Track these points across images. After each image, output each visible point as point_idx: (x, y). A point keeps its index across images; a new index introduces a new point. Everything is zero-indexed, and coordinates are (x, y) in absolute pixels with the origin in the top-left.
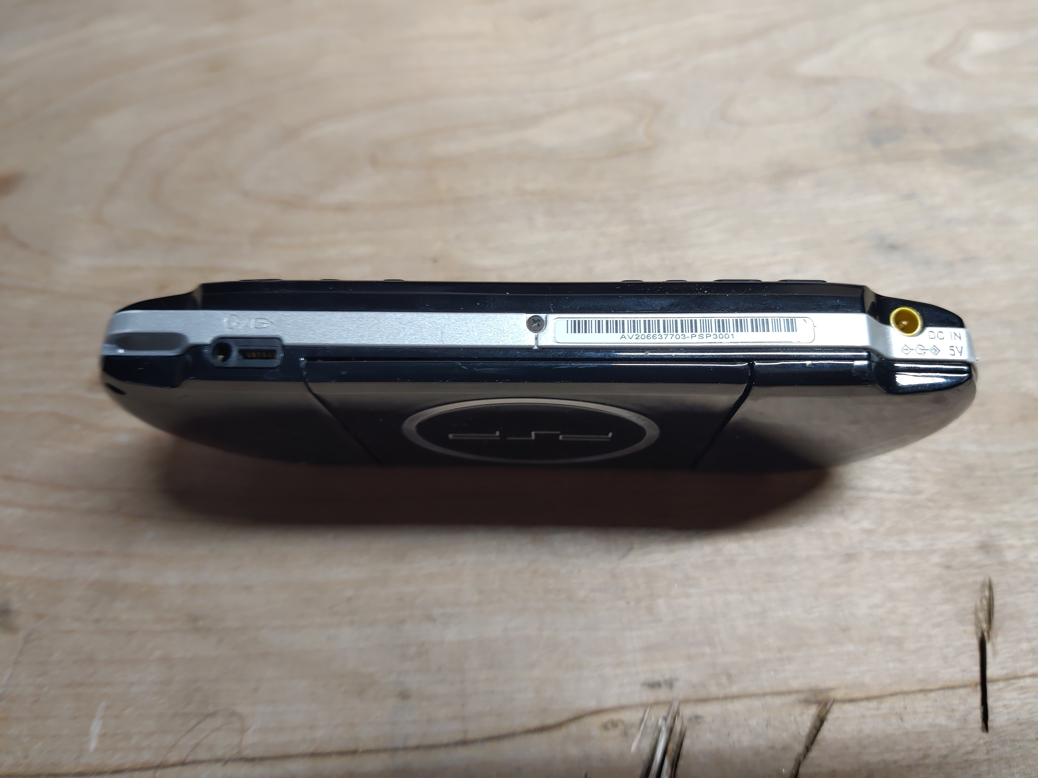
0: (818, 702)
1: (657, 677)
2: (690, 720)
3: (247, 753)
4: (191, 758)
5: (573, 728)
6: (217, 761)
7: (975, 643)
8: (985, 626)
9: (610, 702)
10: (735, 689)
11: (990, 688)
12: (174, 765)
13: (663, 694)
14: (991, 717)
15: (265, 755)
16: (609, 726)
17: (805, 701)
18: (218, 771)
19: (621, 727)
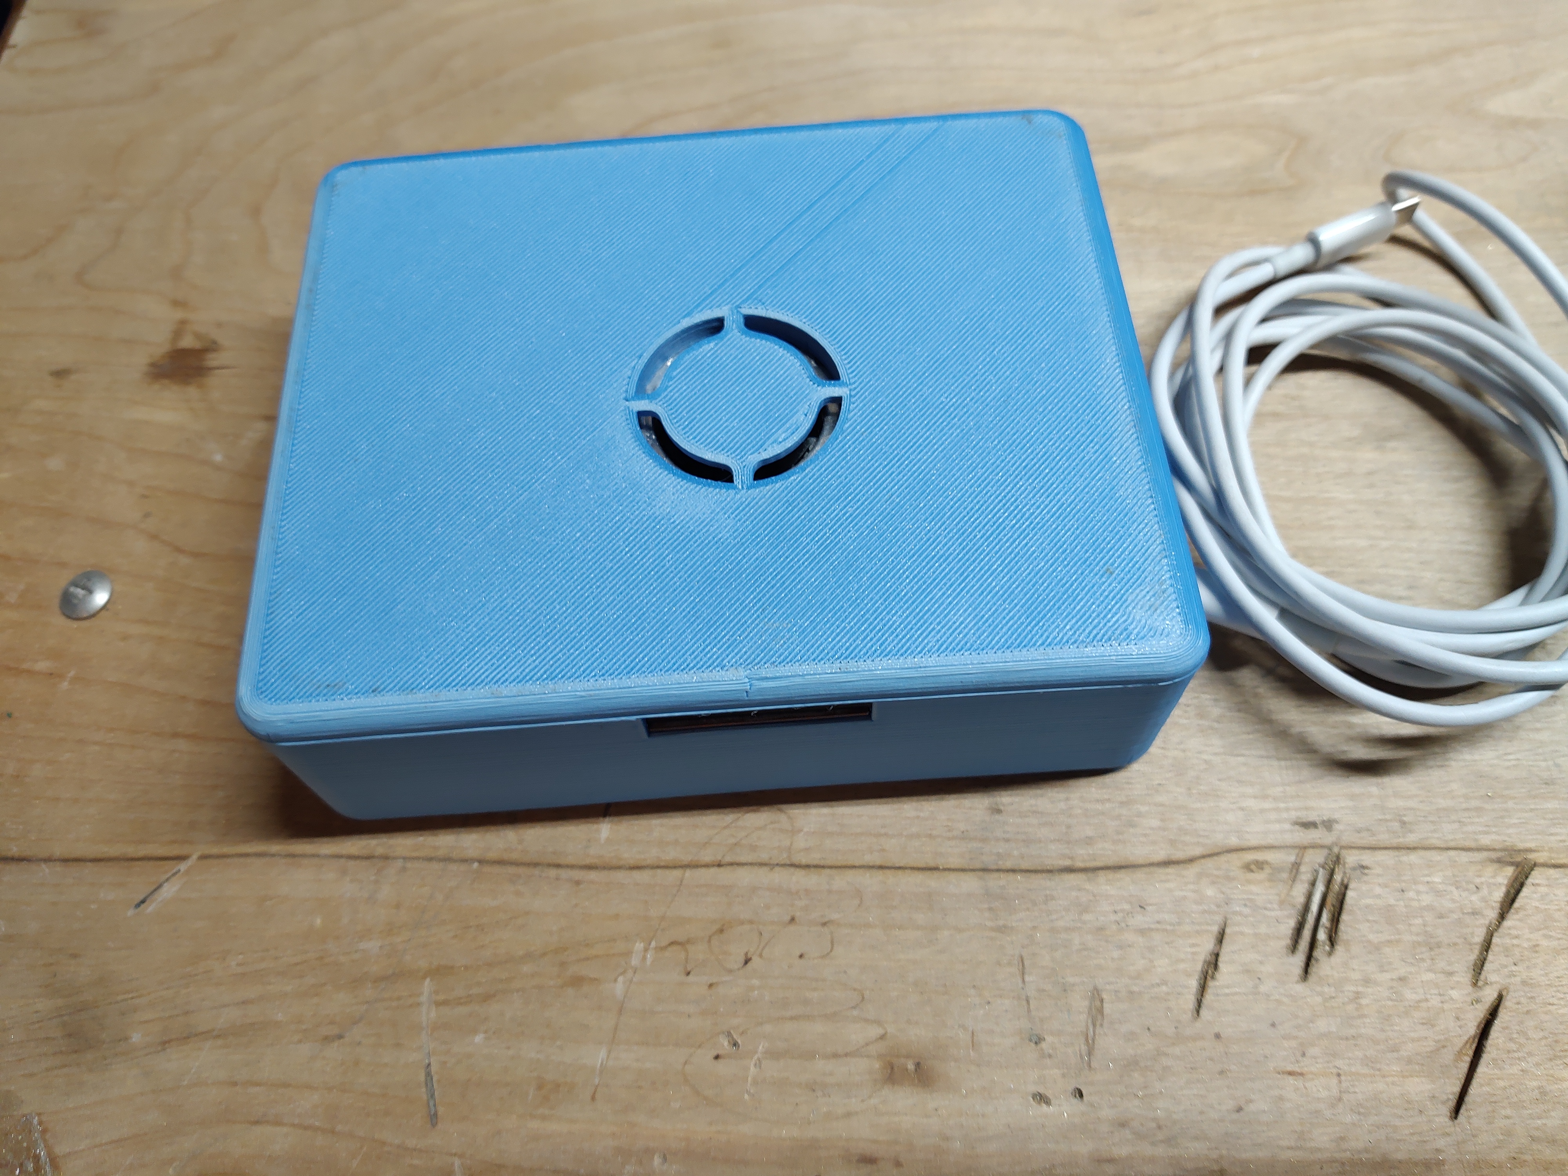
0: (1517, 865)
1: (1312, 817)
2: (1354, 869)
3: (800, 858)
4: (728, 859)
5: (1209, 863)
6: (762, 864)
9: (1254, 839)
10: (1411, 839)
12: (707, 866)
13: (1319, 836)
15: (822, 863)
16: (1253, 867)
17: (1499, 861)
18: (763, 877)
19: (1268, 870)
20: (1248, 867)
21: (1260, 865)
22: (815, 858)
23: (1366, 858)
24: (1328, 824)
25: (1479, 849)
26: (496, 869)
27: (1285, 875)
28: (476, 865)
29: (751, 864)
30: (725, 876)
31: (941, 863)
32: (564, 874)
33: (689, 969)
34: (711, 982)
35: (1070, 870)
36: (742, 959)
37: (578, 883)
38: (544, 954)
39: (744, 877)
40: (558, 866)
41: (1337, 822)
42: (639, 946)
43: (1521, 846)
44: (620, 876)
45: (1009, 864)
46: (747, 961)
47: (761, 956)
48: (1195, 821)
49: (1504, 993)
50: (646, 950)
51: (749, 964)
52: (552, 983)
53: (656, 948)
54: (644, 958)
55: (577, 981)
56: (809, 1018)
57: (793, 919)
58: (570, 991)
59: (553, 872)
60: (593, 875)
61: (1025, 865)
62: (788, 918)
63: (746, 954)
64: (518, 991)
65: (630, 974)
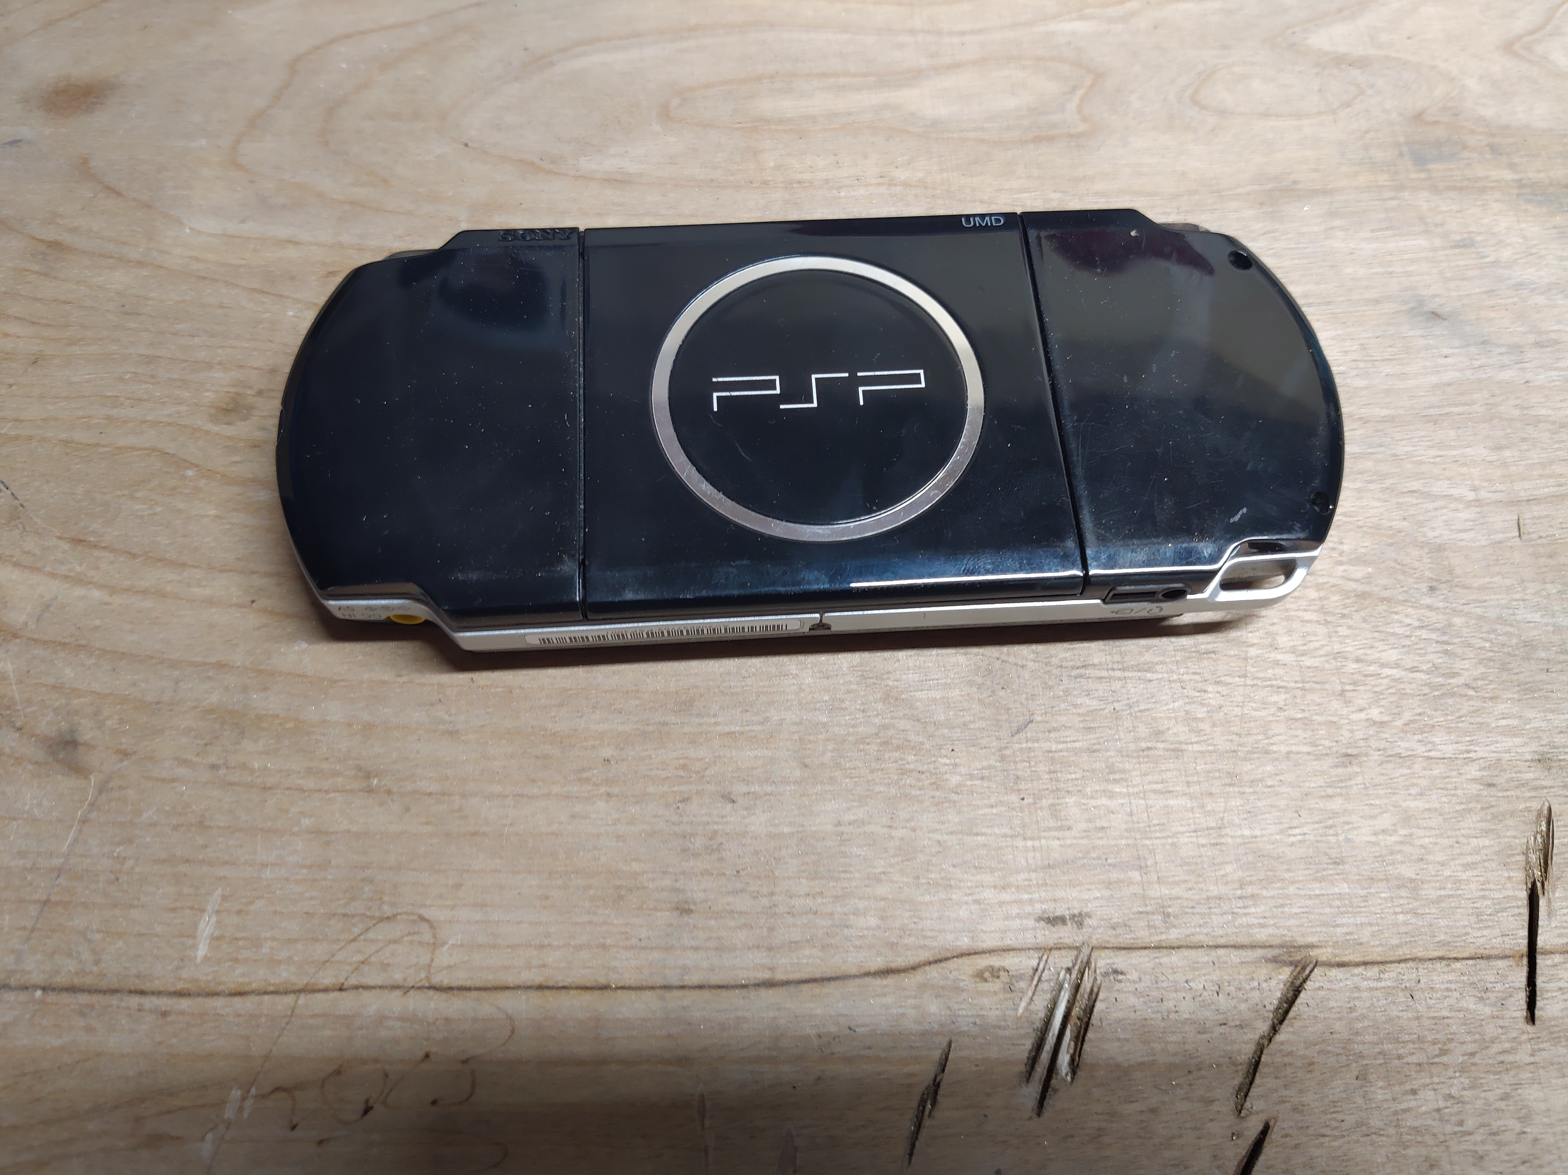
0: (1294, 964)
1: (1061, 910)
3: (440, 979)
5: (933, 973)
6: (394, 987)
8: (1538, 873)
11: (1540, 961)
12: (326, 990)
13: (1066, 934)
14: (1539, 1004)
15: (468, 983)
16: (987, 975)
17: (1275, 960)
18: (395, 1002)
19: (1004, 978)
20: (980, 976)
21: (995, 972)
22: (460, 978)
23: (1120, 960)
24: (1079, 920)
25: (1253, 947)
26: (66, 998)
27: (1024, 985)
28: (39, 993)
29: (381, 987)
31: (614, 979)
32: (149, 1002)
33: (295, 1122)
35: (770, 984)
36: (361, 1107)
37: (165, 1014)
38: (115, 1107)
40: (142, 993)
41: (1090, 917)
42: (236, 1093)
43: (1301, 941)
44: (218, 1005)
45: (695, 978)
46: (367, 1110)
47: (384, 1104)
48: (922, 919)
49: (1271, 1124)
50: (244, 1099)
51: (370, 1114)
52: (123, 1144)
53: (256, 1097)
54: (240, 1110)
55: (155, 1141)
57: (427, 1056)
58: (146, 1155)
59: (134, 1001)
60: (184, 1004)
61: (715, 979)
62: (421, 1055)
63: (367, 1101)
65: (221, 1130)
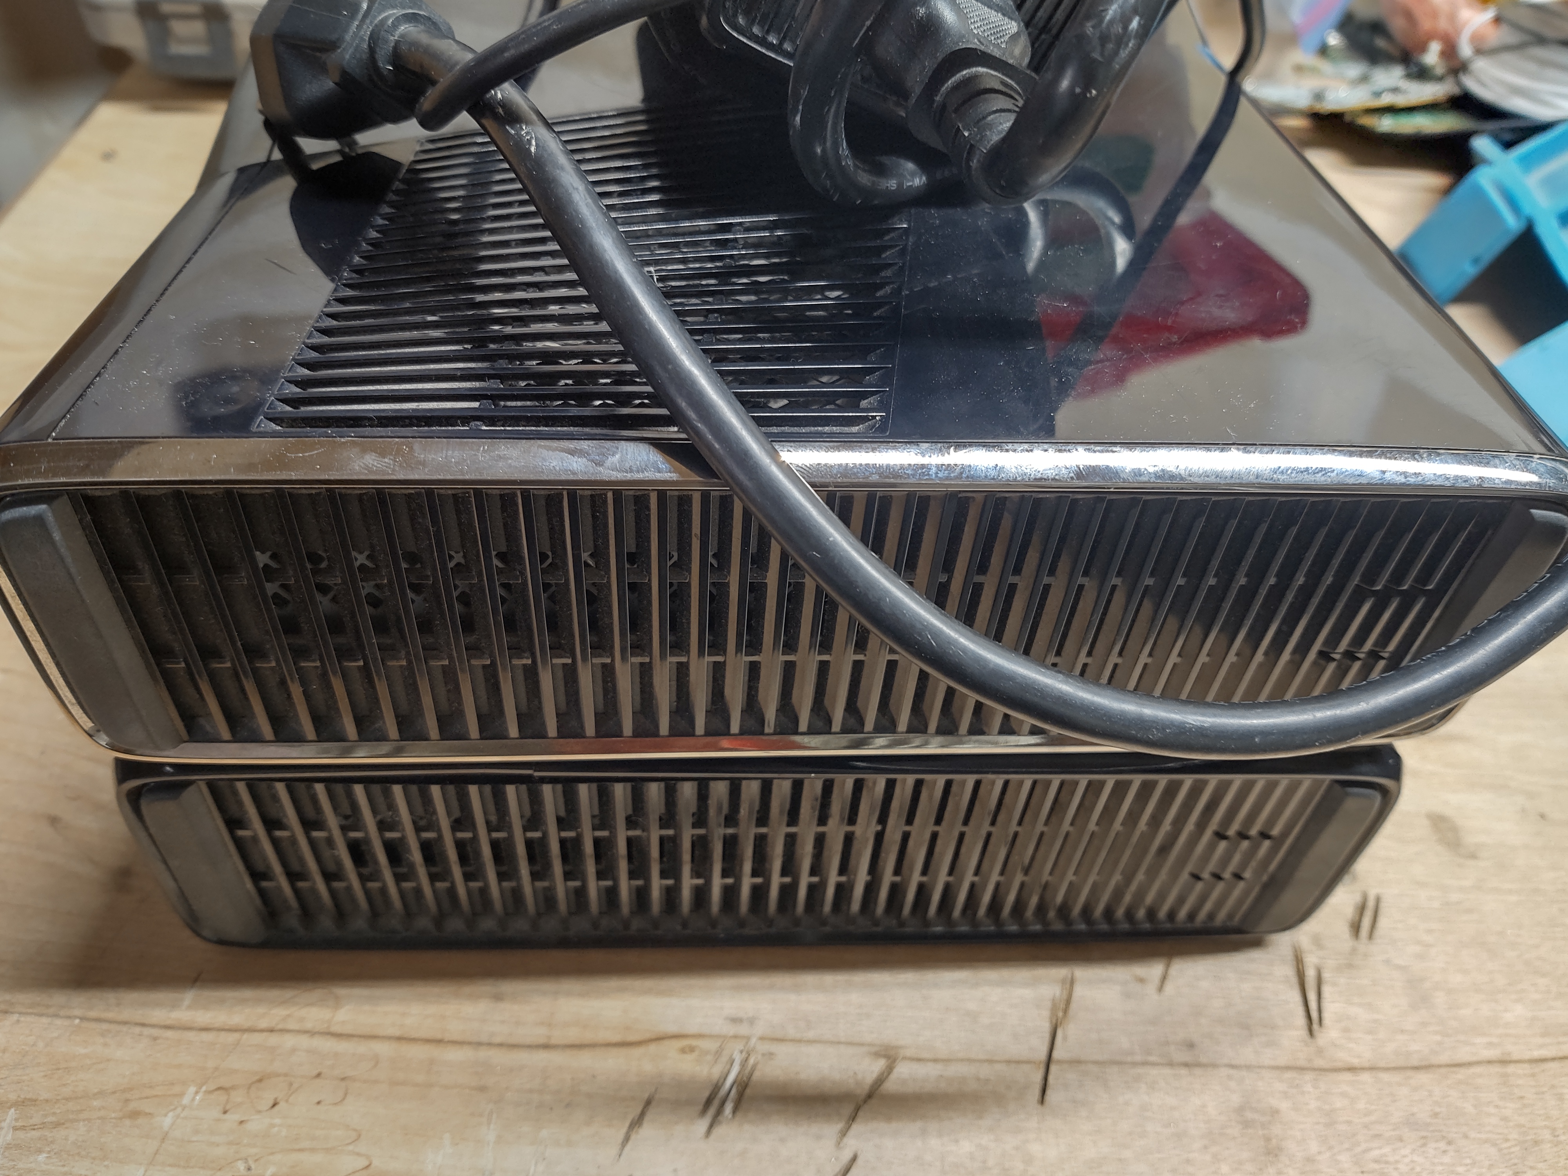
0: (887, 1057)
1: (741, 1015)
2: (763, 1055)
3: (335, 1029)
4: (280, 1026)
5: (652, 1048)
6: (306, 1032)
7: (1046, 1027)
8: (1060, 1014)
9: (692, 1029)
10: (811, 1035)
11: (1053, 1068)
12: (262, 1031)
13: (743, 1030)
14: (1049, 1092)
15: (353, 1033)
16: (687, 1050)
17: (877, 1055)
18: (304, 1042)
19: (696, 1053)
20: (683, 1050)
21: (692, 1049)
22: (348, 1029)
23: (775, 1047)
24: (752, 1021)
25: (862, 1045)
26: (93, 1025)
27: (709, 1058)
28: (77, 1021)
29: (297, 1031)
30: (273, 1040)
31: (448, 1037)
32: (147, 1031)
33: (227, 1108)
34: (242, 1119)
35: (546, 1047)
36: (271, 1103)
37: (155, 1039)
38: (114, 1093)
39: (289, 1041)
40: (143, 1025)
41: (759, 1019)
42: (192, 1089)
43: (895, 1044)
44: (191, 1035)
45: (498, 1040)
46: (274, 1105)
47: (287, 1101)
48: (650, 1015)
49: (859, 1153)
50: (197, 1093)
51: (277, 1107)
52: (113, 1115)
53: (205, 1092)
54: (193, 1099)
55: (135, 1115)
56: (313, 1150)
57: (319, 1075)
58: (127, 1122)
59: (137, 1030)
60: (169, 1034)
61: (511, 1041)
62: (315, 1072)
63: (276, 1099)
64: (84, 1120)
65: (179, 1110)
